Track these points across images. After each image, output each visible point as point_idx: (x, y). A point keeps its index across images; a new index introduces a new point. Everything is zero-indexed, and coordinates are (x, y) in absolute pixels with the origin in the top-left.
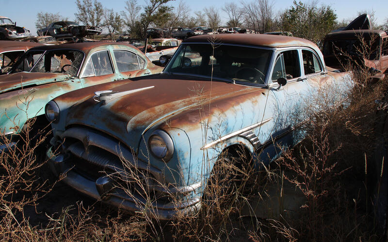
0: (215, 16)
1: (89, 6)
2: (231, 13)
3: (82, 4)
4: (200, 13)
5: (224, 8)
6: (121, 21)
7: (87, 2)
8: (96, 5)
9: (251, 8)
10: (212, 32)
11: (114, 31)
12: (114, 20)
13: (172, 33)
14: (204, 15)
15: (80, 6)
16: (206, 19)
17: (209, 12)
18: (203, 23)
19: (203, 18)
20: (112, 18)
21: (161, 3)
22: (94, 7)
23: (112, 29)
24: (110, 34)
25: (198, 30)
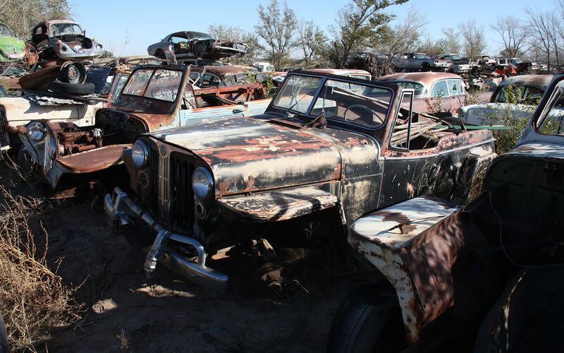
0: (478, 37)
1: (275, 15)
2: (506, 33)
3: (266, 11)
4: (451, 30)
5: (495, 24)
6: (324, 39)
7: (272, 9)
8: (285, 14)
9: (545, 23)
10: (467, 63)
11: (311, 54)
12: (313, 37)
13: (393, 61)
14: (457, 35)
15: (262, 15)
16: (462, 41)
17: (467, 30)
18: (455, 48)
19: (456, 40)
20: (310, 34)
21: (377, 8)
22: (282, 17)
23: (309, 51)
24: (306, 60)
25: (442, 59)
